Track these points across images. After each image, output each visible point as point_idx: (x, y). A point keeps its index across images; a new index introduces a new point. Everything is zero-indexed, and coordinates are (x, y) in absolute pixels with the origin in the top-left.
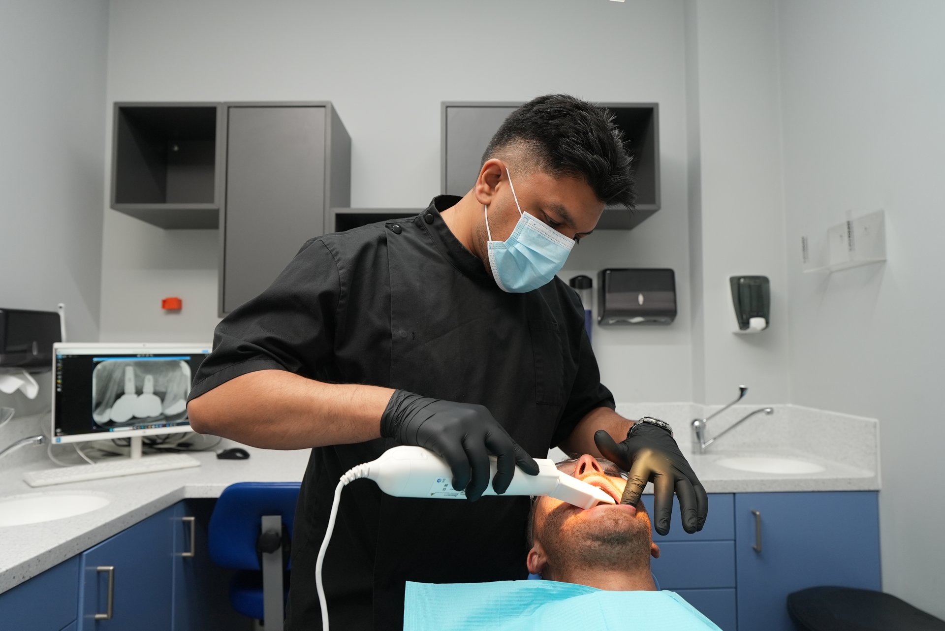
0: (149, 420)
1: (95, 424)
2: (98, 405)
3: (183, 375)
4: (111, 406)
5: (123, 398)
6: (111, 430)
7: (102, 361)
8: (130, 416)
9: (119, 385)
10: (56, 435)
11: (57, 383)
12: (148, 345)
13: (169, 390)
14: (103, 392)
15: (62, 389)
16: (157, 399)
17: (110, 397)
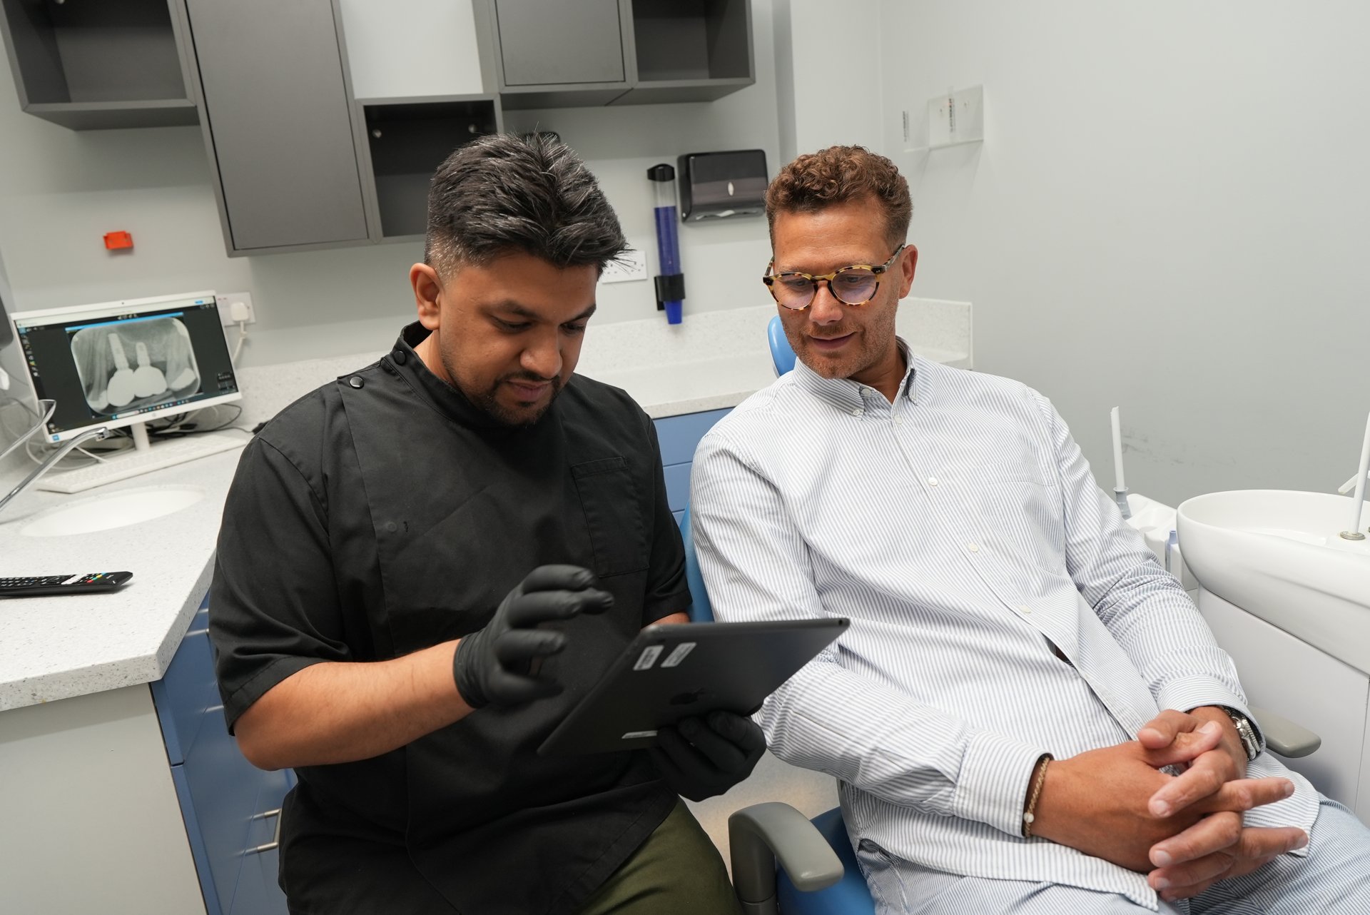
0: (155, 399)
1: (93, 412)
2: (89, 388)
3: (180, 336)
4: (106, 388)
5: (116, 374)
6: (114, 417)
7: (79, 330)
8: (132, 398)
9: (107, 361)
10: (50, 432)
11: (30, 367)
12: (128, 303)
13: (169, 359)
14: (90, 371)
15: (39, 373)
16: (158, 372)
17: (101, 376)
